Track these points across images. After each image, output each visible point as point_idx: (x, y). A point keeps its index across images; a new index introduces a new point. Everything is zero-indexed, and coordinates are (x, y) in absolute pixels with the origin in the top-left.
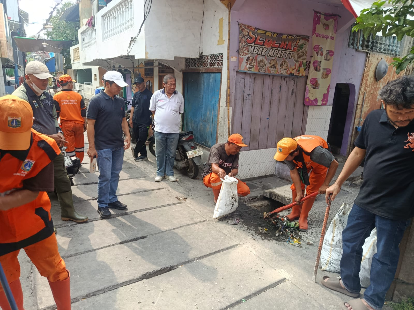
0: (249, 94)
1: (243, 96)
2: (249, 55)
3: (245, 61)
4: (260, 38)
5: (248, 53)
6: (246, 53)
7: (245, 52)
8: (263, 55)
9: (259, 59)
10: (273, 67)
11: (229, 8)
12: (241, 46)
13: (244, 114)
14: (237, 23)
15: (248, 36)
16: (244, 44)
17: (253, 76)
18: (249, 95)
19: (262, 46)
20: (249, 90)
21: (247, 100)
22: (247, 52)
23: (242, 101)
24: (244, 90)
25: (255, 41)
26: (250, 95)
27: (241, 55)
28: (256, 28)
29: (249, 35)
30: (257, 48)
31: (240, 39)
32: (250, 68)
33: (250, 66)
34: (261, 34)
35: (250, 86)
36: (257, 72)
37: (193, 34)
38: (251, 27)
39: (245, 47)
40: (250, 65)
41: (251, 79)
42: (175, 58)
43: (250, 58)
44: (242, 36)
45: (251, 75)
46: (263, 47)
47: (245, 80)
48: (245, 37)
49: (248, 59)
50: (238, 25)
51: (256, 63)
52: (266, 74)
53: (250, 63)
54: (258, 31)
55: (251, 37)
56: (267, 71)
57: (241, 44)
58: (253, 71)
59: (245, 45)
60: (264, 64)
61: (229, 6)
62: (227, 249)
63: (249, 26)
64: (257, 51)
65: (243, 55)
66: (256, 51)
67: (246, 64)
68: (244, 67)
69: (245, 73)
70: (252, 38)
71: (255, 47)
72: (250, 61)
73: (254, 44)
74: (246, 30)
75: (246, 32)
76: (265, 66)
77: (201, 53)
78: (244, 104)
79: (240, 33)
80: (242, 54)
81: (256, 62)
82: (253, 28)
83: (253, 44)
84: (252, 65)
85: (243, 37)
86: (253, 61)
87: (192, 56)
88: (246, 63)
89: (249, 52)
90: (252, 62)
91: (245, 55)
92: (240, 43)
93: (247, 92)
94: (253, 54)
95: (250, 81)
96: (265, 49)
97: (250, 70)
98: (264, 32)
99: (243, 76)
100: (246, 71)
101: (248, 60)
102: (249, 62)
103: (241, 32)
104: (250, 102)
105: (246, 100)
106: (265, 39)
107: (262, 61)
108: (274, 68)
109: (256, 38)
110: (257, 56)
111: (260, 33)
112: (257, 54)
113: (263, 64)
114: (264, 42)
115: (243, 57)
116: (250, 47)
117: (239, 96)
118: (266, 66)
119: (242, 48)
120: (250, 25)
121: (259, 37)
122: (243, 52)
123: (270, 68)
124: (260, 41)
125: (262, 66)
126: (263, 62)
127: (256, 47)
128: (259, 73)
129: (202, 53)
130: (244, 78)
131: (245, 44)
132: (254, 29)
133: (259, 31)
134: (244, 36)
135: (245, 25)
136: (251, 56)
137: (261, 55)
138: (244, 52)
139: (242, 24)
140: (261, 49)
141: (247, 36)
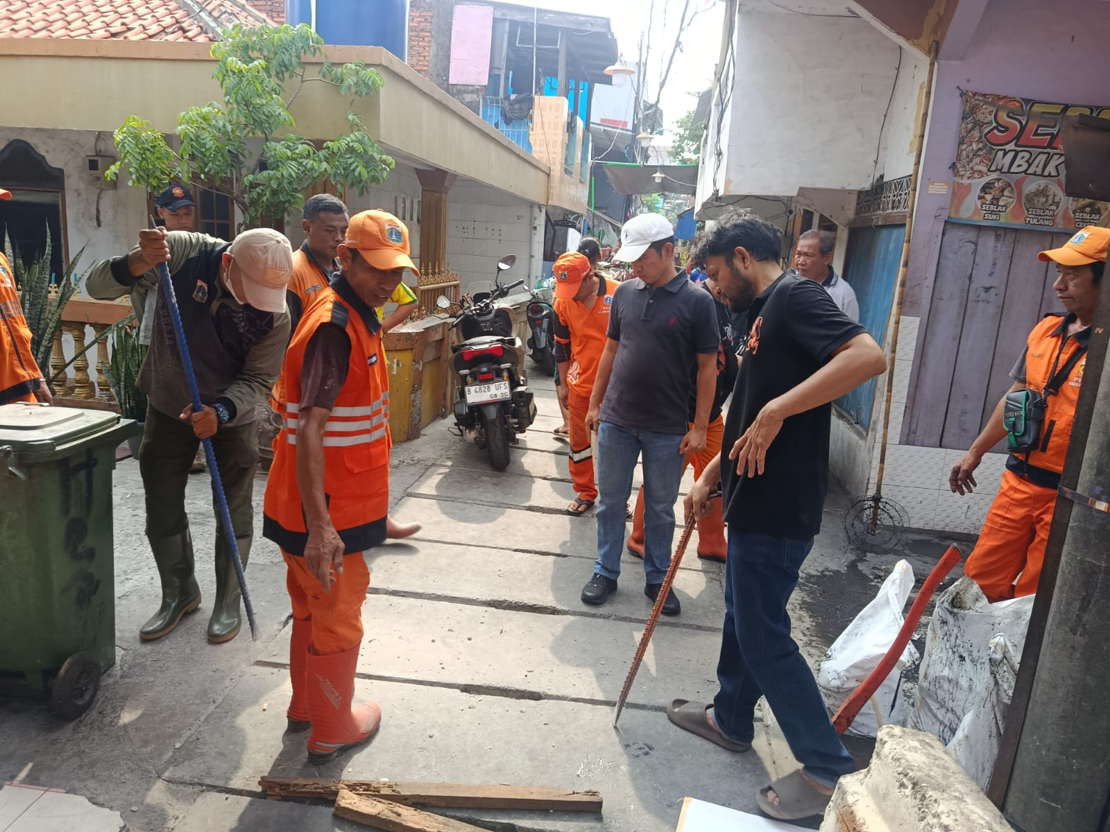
0: (988, 285)
1: (966, 291)
2: (994, 176)
3: (978, 192)
4: (1039, 126)
5: (989, 170)
6: (980, 172)
7: (977, 168)
8: (1049, 175)
9: (1031, 186)
10: (1088, 210)
11: (933, 54)
12: (964, 153)
13: (967, 344)
14: (958, 93)
15: (994, 124)
16: (975, 146)
17: (1010, 237)
18: (987, 289)
19: (1045, 151)
20: (991, 275)
21: (981, 304)
22: (984, 169)
23: (961, 304)
24: (971, 274)
25: (1018, 137)
26: (992, 290)
27: (965, 178)
28: (1027, 101)
29: (996, 122)
30: (1027, 155)
31: (964, 133)
32: (992, 212)
33: (993, 208)
34: (1045, 116)
35: (995, 264)
36: (1018, 223)
37: (860, 130)
38: (1004, 97)
39: (979, 156)
40: (992, 203)
41: (999, 245)
42: (801, 189)
43: (996, 185)
44: (970, 126)
45: (999, 233)
46: (1049, 153)
47: (976, 245)
48: (981, 127)
49: (986, 188)
50: (961, 96)
51: (1019, 201)
52: (1056, 230)
53: (993, 199)
54: (1033, 109)
55: (1002, 126)
56: (1059, 220)
57: (964, 147)
58: (1004, 219)
59: (980, 149)
60: (1050, 202)
61: (933, 48)
62: (699, 628)
63: (999, 98)
64: (1025, 166)
65: (969, 178)
66: (1019, 166)
67: (979, 203)
68: (970, 208)
69: (979, 228)
70: (1007, 129)
71: (1017, 153)
72: (995, 193)
73: (1016, 145)
74: (986, 109)
75: (986, 114)
76: (1054, 207)
77: (877, 176)
78: (968, 312)
79: (964, 118)
80: (968, 174)
81: (1019, 195)
82: (1013, 100)
83: (1011, 146)
84: (1001, 203)
85: (973, 128)
86: (1006, 193)
87: (849, 184)
88: (980, 198)
89: (993, 168)
90: (1003, 196)
91: (976, 175)
92: (963, 144)
93: (981, 279)
94: (1009, 172)
95: (995, 250)
96: (1056, 157)
97: (994, 217)
98: (1058, 109)
99: (971, 235)
100: (978, 220)
101: (987, 190)
102: (989, 197)
103: (969, 114)
104: (992, 310)
105: (978, 301)
106: (1057, 129)
107: (1042, 192)
108: (1091, 213)
109: (1023, 128)
110: (1024, 179)
111: (1043, 113)
112: (1025, 172)
113: (1047, 201)
114: (1053, 137)
115: (970, 181)
116: (1001, 154)
117: (950, 287)
118: (1058, 207)
119: (968, 157)
120: (1002, 94)
121: (1032, 125)
122: (972, 169)
123: (1074, 212)
124: (1036, 134)
125: (1040, 206)
126: (1048, 196)
127: (1020, 155)
128: (1027, 227)
129: (882, 177)
130: (974, 240)
131: (981, 145)
132: (1017, 104)
133: (1037, 108)
134: (978, 124)
135: (984, 95)
136: (998, 180)
137: (1042, 175)
138: (975, 169)
139: (975, 94)
140: (1044, 157)
141: (990, 123)
